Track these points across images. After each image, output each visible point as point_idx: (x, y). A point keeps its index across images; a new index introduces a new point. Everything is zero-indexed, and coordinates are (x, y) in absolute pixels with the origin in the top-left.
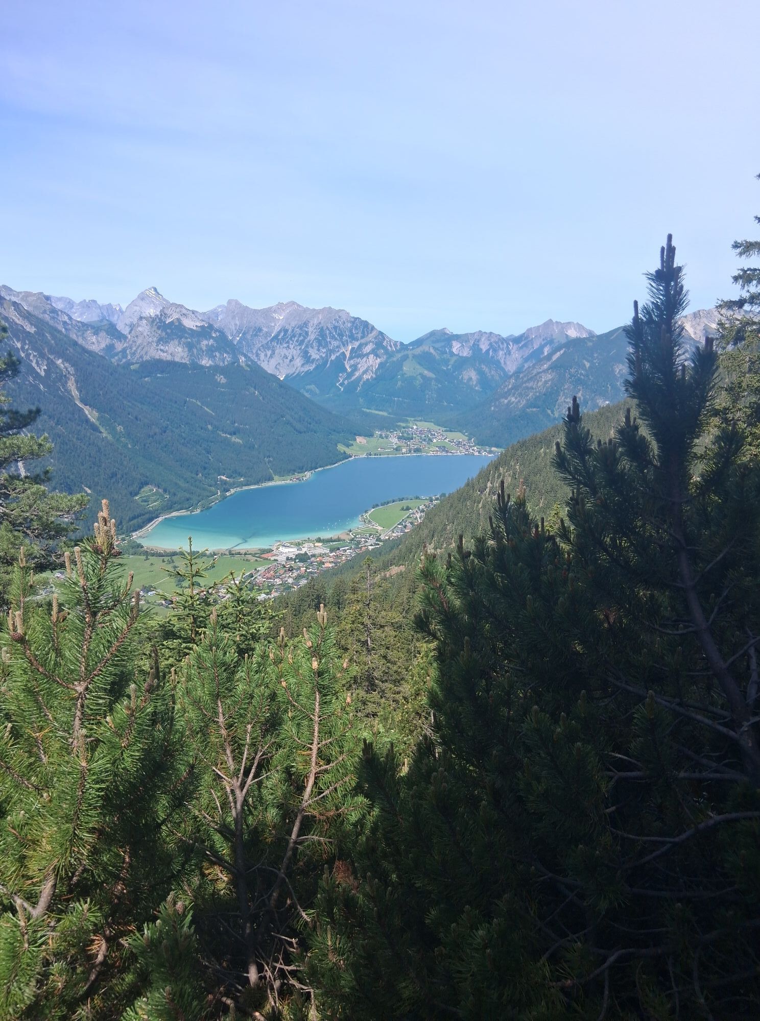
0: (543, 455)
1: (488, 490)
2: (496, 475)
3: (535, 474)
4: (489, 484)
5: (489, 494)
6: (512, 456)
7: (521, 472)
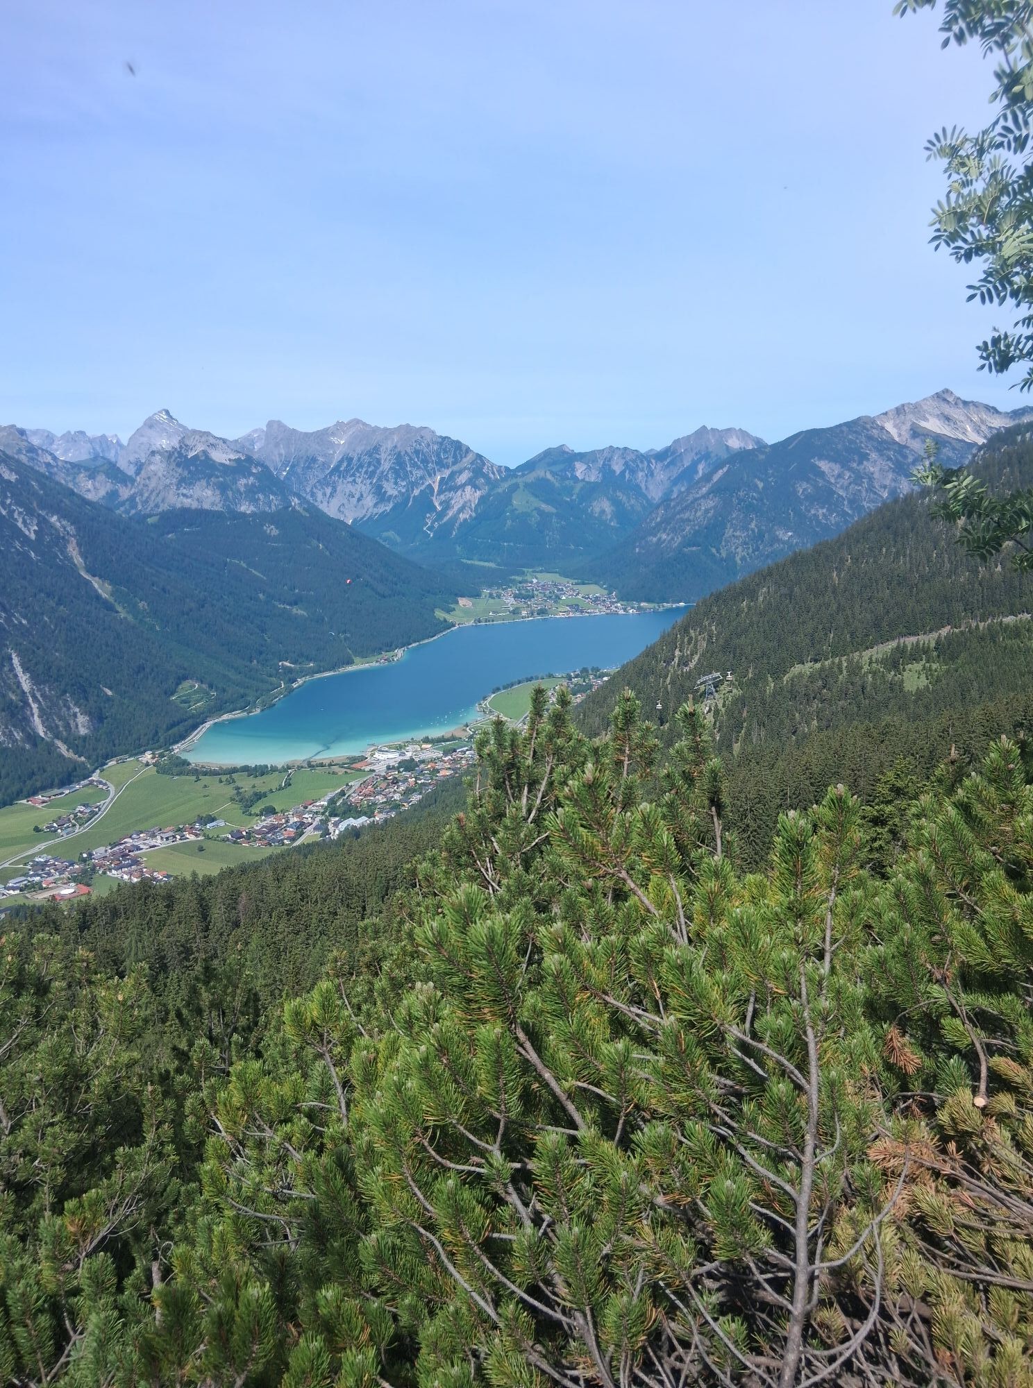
0: (746, 610)
1: (676, 660)
2: (686, 640)
3: (739, 636)
4: (677, 653)
5: (679, 665)
6: (706, 614)
7: (719, 634)
